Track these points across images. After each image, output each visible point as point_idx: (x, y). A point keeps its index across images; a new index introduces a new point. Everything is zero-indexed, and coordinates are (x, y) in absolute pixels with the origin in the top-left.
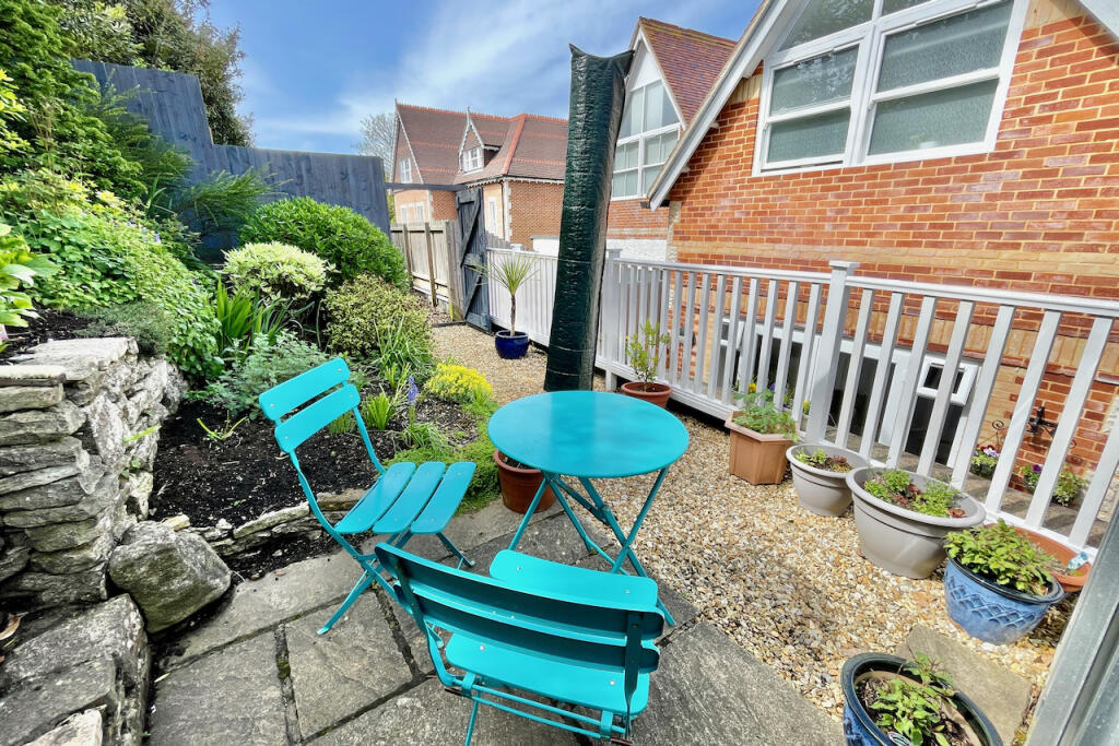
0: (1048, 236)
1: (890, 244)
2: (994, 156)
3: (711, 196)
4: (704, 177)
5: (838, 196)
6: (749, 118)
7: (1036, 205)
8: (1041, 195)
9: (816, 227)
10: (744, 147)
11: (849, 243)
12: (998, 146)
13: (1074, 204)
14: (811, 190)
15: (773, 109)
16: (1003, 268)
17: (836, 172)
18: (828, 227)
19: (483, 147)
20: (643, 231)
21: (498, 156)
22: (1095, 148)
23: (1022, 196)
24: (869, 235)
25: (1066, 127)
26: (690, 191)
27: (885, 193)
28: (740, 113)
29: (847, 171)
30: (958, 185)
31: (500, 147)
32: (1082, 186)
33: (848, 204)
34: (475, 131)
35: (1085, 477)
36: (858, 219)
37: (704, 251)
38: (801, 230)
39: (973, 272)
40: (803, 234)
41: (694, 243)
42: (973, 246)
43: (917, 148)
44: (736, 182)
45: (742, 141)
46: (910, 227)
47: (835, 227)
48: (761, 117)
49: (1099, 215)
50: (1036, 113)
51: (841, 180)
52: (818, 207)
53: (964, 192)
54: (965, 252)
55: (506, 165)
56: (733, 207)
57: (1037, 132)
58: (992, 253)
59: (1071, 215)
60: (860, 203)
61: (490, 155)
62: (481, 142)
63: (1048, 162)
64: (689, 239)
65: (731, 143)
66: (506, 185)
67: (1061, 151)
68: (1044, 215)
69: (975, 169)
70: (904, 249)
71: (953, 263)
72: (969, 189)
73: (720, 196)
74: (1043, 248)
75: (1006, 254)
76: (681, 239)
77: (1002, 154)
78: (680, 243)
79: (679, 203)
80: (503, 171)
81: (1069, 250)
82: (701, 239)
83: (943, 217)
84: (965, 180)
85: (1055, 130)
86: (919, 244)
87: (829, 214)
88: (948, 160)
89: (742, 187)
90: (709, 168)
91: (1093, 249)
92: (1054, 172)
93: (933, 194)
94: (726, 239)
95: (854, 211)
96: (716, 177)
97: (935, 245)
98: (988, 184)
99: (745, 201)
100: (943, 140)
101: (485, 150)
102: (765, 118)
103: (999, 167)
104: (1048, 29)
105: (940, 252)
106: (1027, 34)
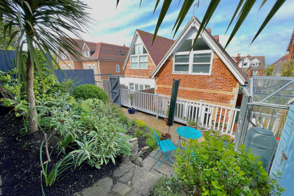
0: (219, 88)
1: (197, 88)
2: (211, 76)
3: (164, 77)
4: (162, 73)
5: (188, 79)
6: (171, 63)
7: (217, 84)
8: (217, 82)
9: (185, 84)
10: (170, 68)
11: (191, 87)
12: (211, 74)
13: (222, 84)
14: (184, 78)
15: (175, 62)
16: (214, 93)
17: (188, 75)
18: (187, 84)
19: (90, 50)
20: (140, 76)
21: (95, 53)
22: (223, 77)
23: (215, 82)
24: (194, 86)
25: (219, 73)
26: (159, 75)
27: (196, 80)
28: (169, 62)
29: (189, 75)
30: (207, 80)
31: (95, 51)
32: (222, 82)
33: (190, 81)
34: (87, 46)
35: (226, 123)
36: (192, 83)
37: (163, 87)
38: (182, 84)
39: (210, 93)
40: (183, 85)
41: (161, 85)
42: (209, 89)
43: (200, 72)
44: (169, 74)
45: (170, 67)
46: (200, 85)
47: (188, 84)
48: (173, 63)
49: (224, 86)
50: (216, 71)
51: (189, 76)
52: (185, 81)
53: (207, 81)
54: (208, 90)
55: (98, 56)
56: (168, 79)
57: (216, 73)
58: (212, 90)
59: (221, 86)
60: (192, 81)
61: (92, 53)
62: (89, 49)
63: (218, 78)
64: (160, 84)
65: (168, 67)
66: (98, 62)
67: (219, 76)
68: (218, 85)
69: (209, 77)
70: (200, 89)
71: (207, 92)
72: (208, 80)
73: (166, 77)
74: (218, 90)
75: (214, 91)
76: (158, 84)
77: (212, 76)
78: (158, 85)
79: (157, 77)
80: (97, 58)
81: (221, 91)
82: (162, 84)
83: (205, 84)
84: (207, 79)
85: (218, 73)
86: (202, 88)
87: (187, 82)
88: (205, 76)
89: (170, 76)
90: (163, 71)
91: (224, 91)
92: (219, 79)
93: (203, 81)
94: (168, 85)
95: (191, 82)
96: (165, 73)
97: (204, 89)
98: (210, 80)
99: (171, 78)
100: (204, 72)
101: (91, 52)
102: (174, 64)
103: (212, 78)
104: (216, 59)
105: (205, 90)
106: (214, 59)
